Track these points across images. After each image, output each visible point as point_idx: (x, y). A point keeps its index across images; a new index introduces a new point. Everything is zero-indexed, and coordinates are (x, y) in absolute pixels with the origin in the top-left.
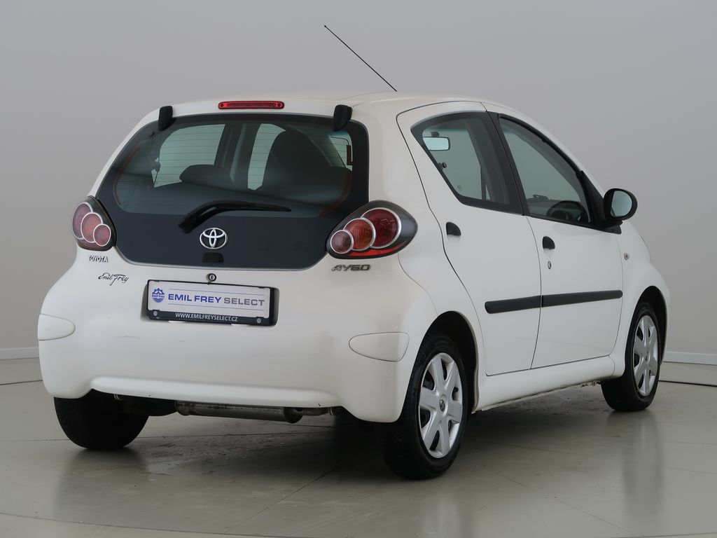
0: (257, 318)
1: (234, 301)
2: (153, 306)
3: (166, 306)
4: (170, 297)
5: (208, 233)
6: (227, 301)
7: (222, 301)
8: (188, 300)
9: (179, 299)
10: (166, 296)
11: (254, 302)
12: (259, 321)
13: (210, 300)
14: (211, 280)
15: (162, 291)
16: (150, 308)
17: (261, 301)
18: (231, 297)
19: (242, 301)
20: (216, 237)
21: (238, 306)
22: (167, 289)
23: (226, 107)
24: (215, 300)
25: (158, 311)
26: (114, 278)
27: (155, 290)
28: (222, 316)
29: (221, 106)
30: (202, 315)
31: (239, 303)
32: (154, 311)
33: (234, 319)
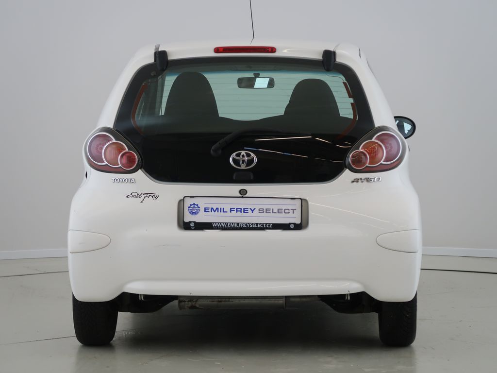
0: (290, 224)
1: (267, 211)
2: (188, 218)
3: (201, 218)
4: (206, 210)
5: (238, 155)
6: (261, 211)
7: (256, 211)
8: (224, 212)
9: (215, 211)
10: (202, 210)
11: (286, 211)
12: (292, 226)
13: (245, 210)
14: (243, 193)
15: (197, 205)
16: (187, 220)
17: (293, 210)
18: (265, 207)
19: (276, 210)
20: (246, 158)
21: (272, 214)
22: (202, 203)
23: (222, 51)
24: (250, 211)
25: (194, 222)
26: (143, 196)
27: (191, 205)
28: (257, 224)
29: (217, 50)
30: (238, 224)
31: (273, 212)
32: (190, 222)
33: (269, 226)
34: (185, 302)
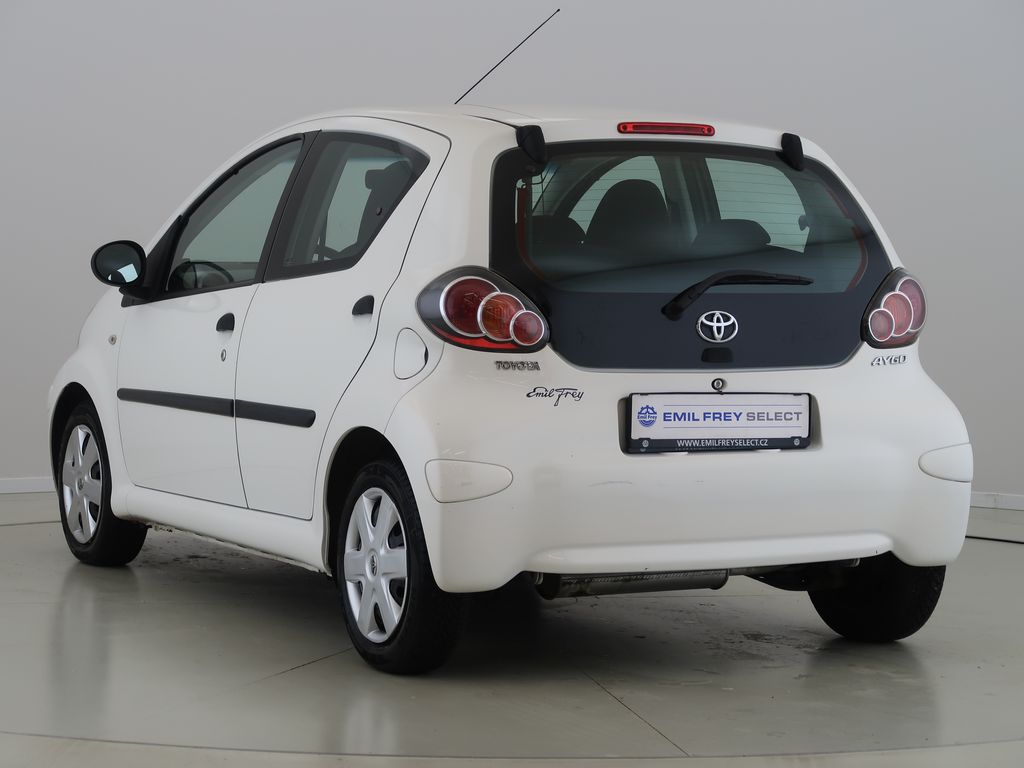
0: (793, 438)
1: (760, 416)
2: (638, 432)
3: (659, 431)
4: (666, 417)
5: (710, 318)
6: (750, 416)
7: (743, 418)
8: (694, 420)
9: (680, 420)
10: (660, 416)
11: (788, 416)
12: (797, 443)
13: (726, 417)
14: (718, 388)
15: (652, 409)
16: (635, 436)
17: (798, 414)
18: (756, 410)
19: (772, 416)
20: (723, 324)
21: (766, 423)
22: (660, 405)
23: (632, 130)
24: (733, 417)
25: (648, 439)
26: (556, 394)
27: (643, 409)
28: (745, 440)
29: (623, 128)
30: (717, 440)
31: (768, 419)
32: (641, 440)
33: (763, 442)
34: (570, 583)
